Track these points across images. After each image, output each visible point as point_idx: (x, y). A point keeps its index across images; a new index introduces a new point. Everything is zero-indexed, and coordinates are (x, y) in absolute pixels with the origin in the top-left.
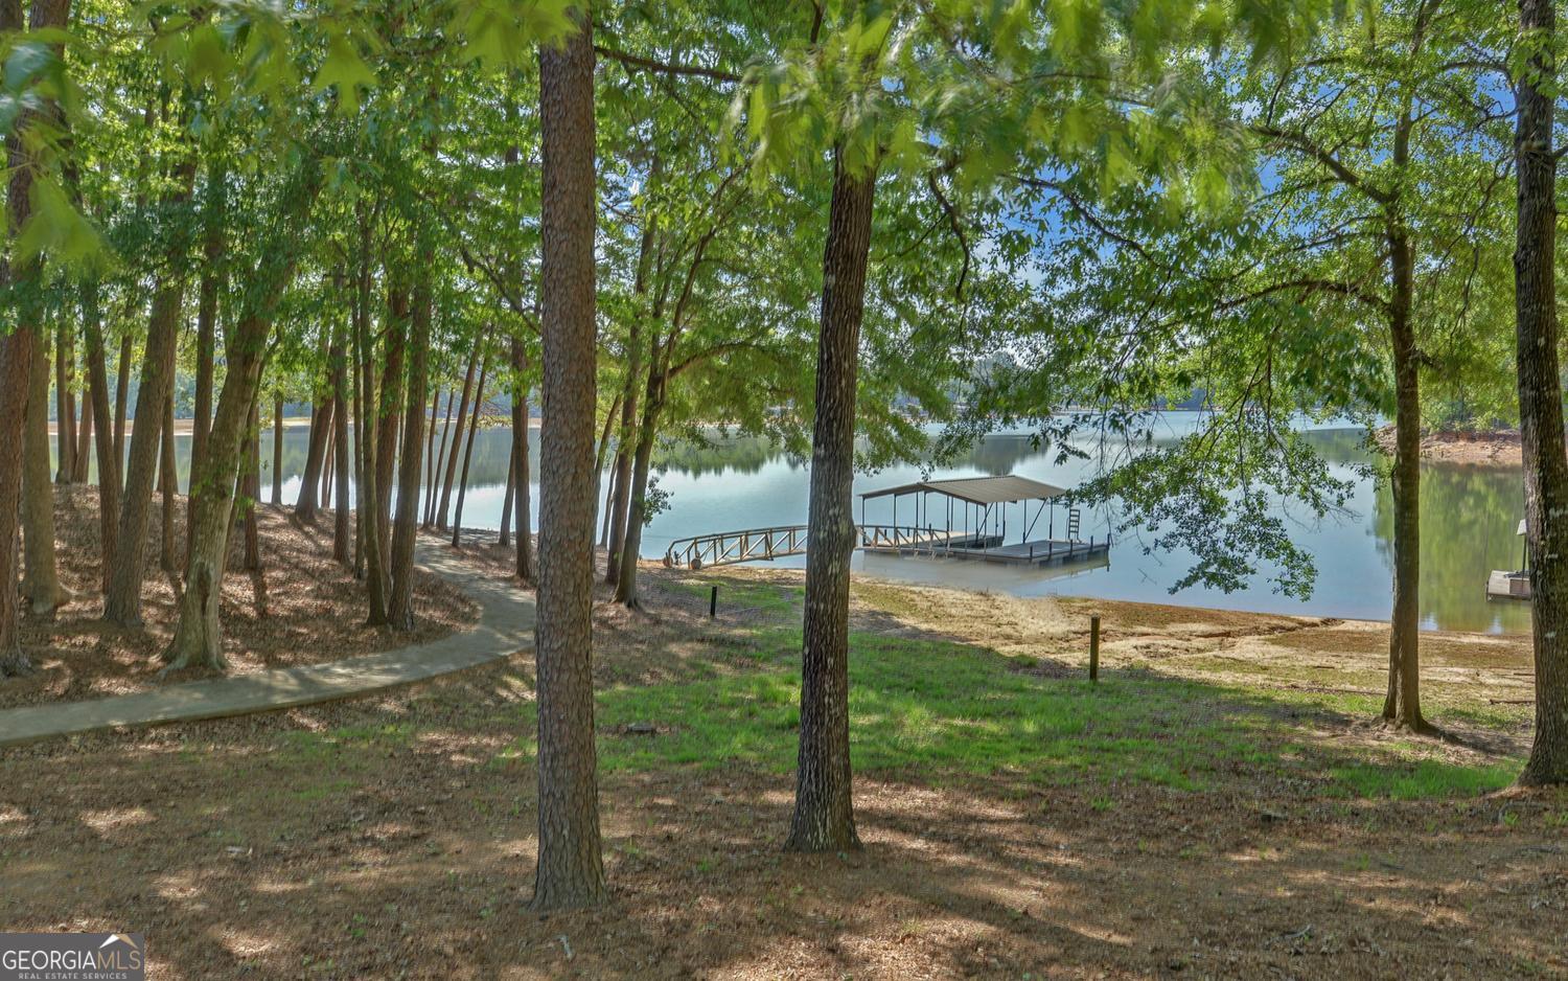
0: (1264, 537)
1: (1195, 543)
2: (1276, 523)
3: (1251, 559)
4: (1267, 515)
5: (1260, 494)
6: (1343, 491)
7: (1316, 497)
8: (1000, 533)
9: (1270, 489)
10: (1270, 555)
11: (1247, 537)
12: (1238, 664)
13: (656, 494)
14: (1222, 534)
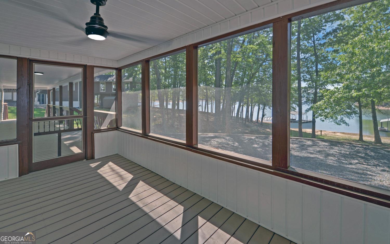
0: (343, 122)
1: (334, 122)
2: (345, 120)
3: (341, 124)
4: (343, 119)
5: (342, 118)
6: (353, 117)
7: (349, 118)
8: (295, 119)
9: (343, 117)
10: (344, 123)
11: (341, 121)
12: (337, 135)
13: (265, 114)
14: (338, 121)
